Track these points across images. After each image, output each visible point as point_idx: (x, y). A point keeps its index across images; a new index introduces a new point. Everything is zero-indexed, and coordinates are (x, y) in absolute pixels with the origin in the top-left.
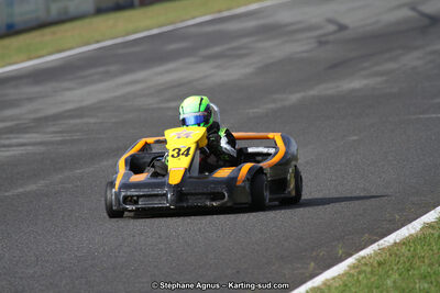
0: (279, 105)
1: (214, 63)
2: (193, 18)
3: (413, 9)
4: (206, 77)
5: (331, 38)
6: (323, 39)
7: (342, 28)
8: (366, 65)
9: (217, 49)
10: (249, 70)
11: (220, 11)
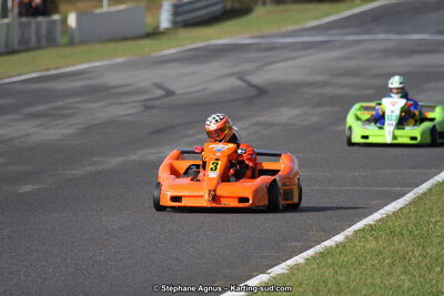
0: (99, 168)
1: (37, 122)
2: (20, 75)
3: (241, 79)
4: (27, 135)
5: (157, 103)
6: (149, 104)
7: (169, 93)
8: (190, 132)
9: (42, 108)
10: (71, 131)
11: (48, 70)
